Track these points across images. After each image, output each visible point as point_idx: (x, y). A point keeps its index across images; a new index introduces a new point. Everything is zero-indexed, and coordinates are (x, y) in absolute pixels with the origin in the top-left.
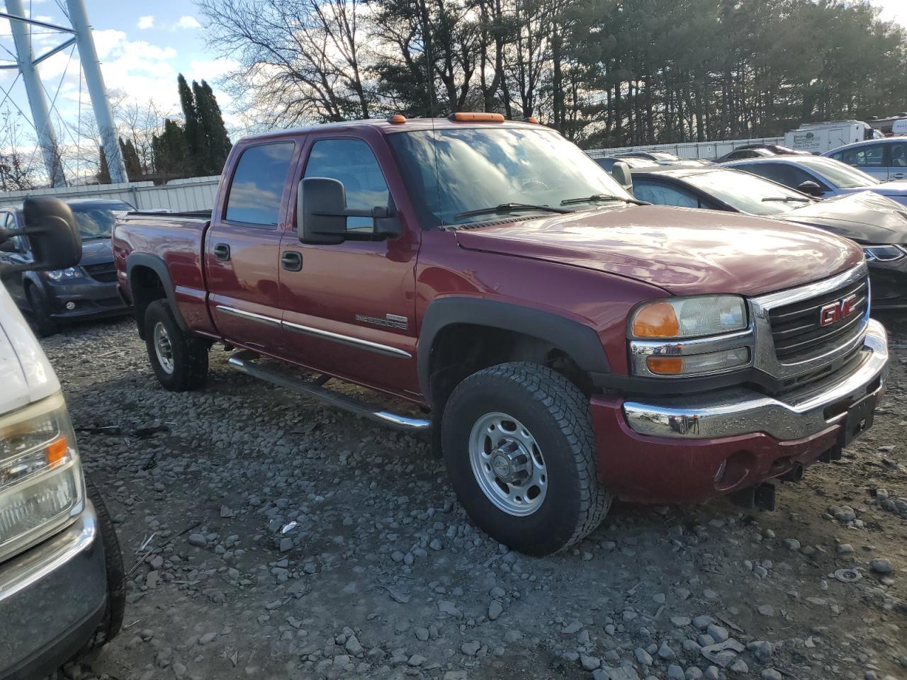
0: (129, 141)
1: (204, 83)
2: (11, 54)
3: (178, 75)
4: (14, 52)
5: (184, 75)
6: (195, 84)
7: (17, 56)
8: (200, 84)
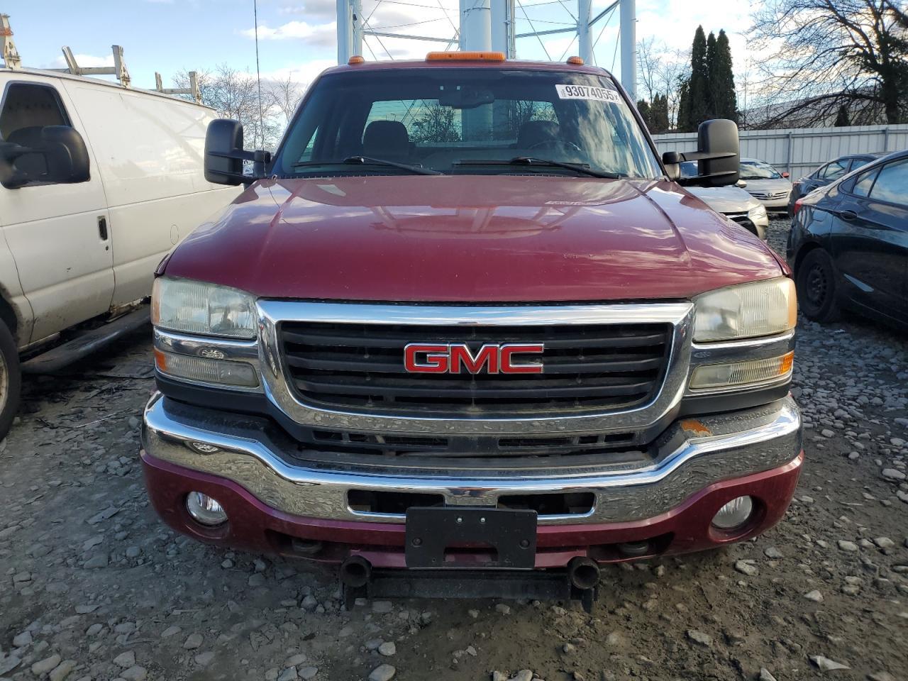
0: (663, 97)
1: (722, 33)
2: (574, 18)
3: (698, 27)
4: (576, 16)
5: (703, 27)
6: (711, 36)
7: (577, 19)
8: (716, 36)
